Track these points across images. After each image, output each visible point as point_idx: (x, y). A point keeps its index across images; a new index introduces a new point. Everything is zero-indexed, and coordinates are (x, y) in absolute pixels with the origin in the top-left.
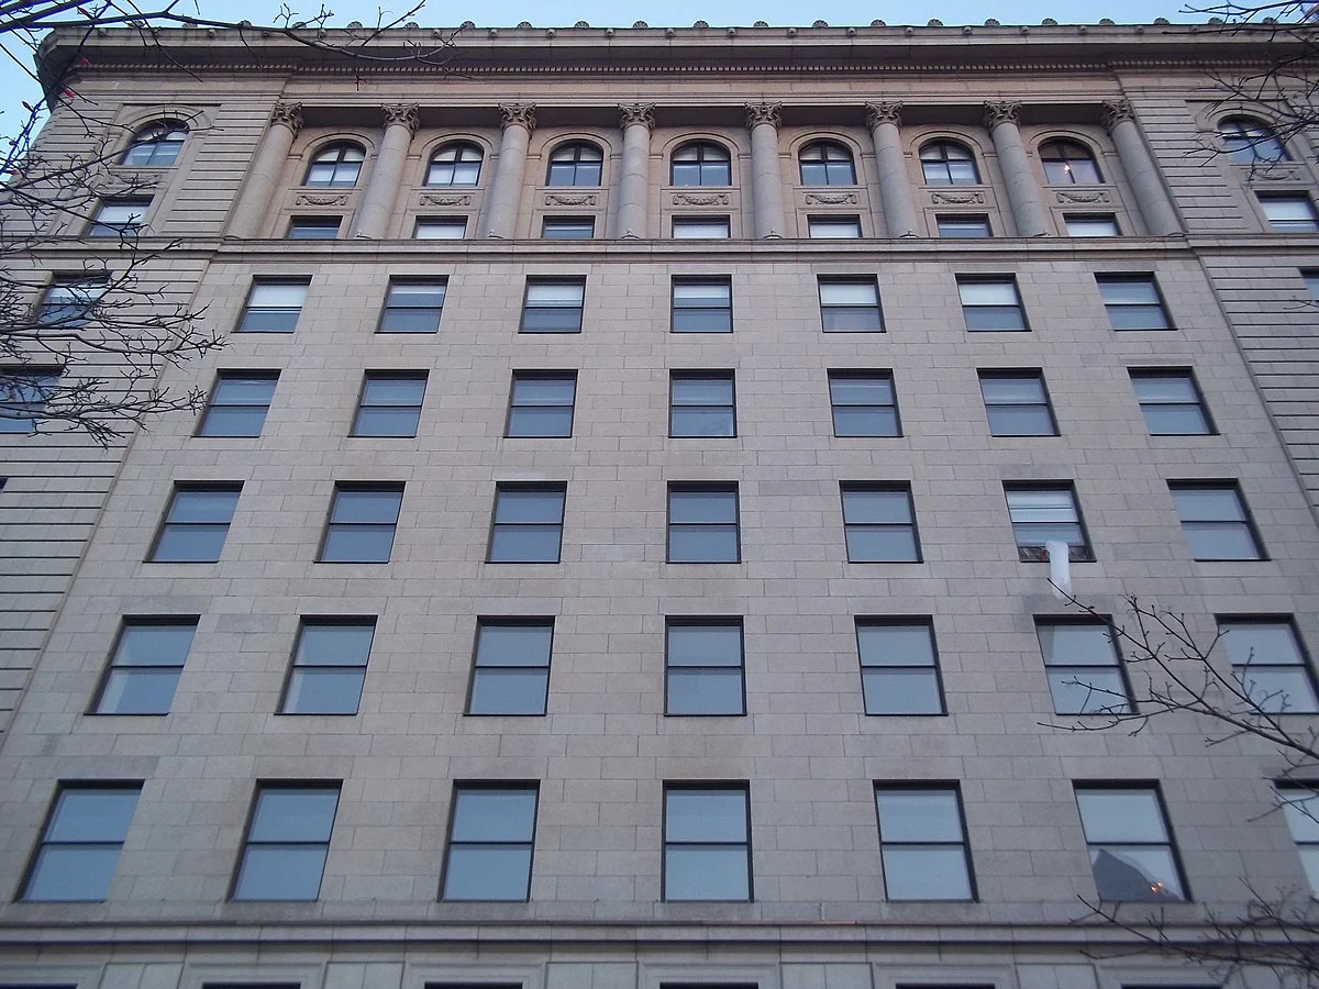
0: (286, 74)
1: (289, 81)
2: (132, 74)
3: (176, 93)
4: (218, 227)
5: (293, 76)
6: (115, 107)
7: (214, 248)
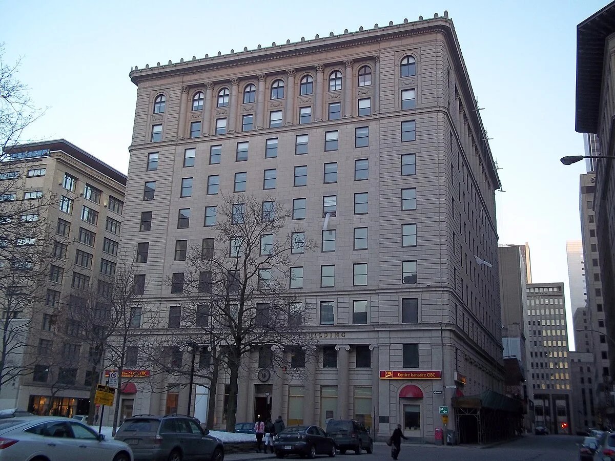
0: (182, 74)
1: (183, 76)
2: (150, 80)
4: (175, 134)
6: (148, 93)
7: (176, 143)
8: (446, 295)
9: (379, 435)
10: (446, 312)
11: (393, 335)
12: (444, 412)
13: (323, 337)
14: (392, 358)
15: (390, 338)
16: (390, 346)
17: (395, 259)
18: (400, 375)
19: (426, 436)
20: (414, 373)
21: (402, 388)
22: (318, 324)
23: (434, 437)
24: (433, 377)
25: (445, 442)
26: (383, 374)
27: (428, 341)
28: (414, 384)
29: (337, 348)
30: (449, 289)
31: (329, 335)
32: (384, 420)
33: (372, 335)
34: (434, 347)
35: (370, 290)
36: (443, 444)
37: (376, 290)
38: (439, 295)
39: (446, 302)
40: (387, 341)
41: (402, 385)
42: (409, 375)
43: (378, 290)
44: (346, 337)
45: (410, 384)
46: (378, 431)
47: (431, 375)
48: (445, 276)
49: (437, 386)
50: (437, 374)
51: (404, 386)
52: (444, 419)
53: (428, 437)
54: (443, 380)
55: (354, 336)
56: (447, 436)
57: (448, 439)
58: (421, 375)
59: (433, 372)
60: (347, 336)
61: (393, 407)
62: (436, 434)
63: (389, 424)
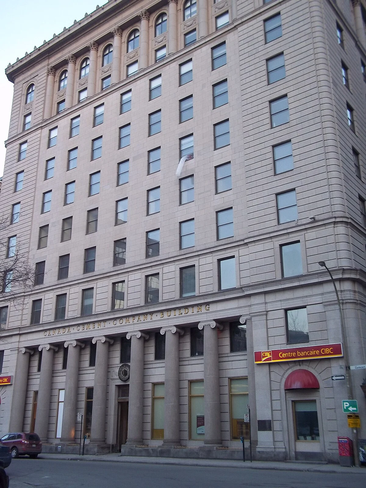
0: (47, 57)
1: (49, 59)
2: (23, 73)
3: (30, 75)
4: (41, 118)
5: (49, 57)
6: (21, 86)
7: (40, 126)
8: (341, 229)
9: (258, 450)
10: (343, 254)
11: (270, 298)
12: (351, 409)
13: (183, 315)
14: (272, 332)
15: (266, 303)
16: (266, 315)
17: (266, 193)
18: (281, 355)
19: (328, 451)
20: (301, 350)
21: (286, 375)
22: (178, 297)
23: (338, 452)
24: (330, 354)
25: (357, 462)
26: (258, 356)
27: (318, 299)
28: (304, 367)
29: (200, 327)
30: (345, 220)
31: (190, 310)
32: (265, 425)
33: (243, 302)
34: (329, 308)
35: (237, 241)
36: (353, 464)
37: (243, 240)
38: (329, 230)
39: (342, 238)
40: (262, 308)
41: (287, 371)
42: (294, 354)
43: (246, 239)
44: (211, 310)
45: (298, 368)
46: (257, 444)
47: (327, 351)
48: (337, 201)
49: (337, 369)
50: (336, 349)
51: (290, 371)
52: (350, 421)
53: (331, 451)
54: (346, 358)
55: (220, 306)
56: (359, 450)
57: (361, 455)
58: (312, 353)
59: (329, 347)
60: (213, 307)
61: (277, 405)
62: (340, 446)
63: (271, 432)
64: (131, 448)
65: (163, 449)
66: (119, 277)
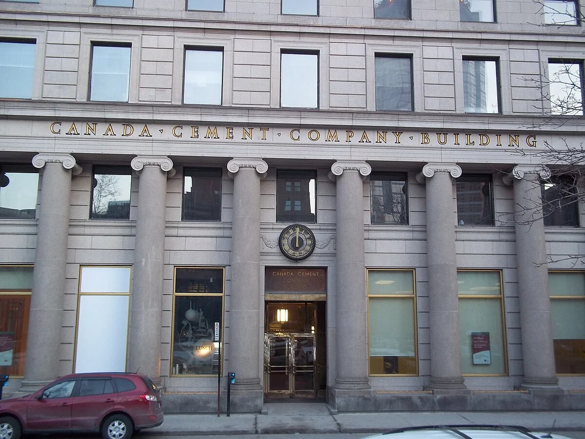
13: (477, 145)
31: (493, 139)
64: (363, 396)
65: (446, 395)
66: (301, 40)
